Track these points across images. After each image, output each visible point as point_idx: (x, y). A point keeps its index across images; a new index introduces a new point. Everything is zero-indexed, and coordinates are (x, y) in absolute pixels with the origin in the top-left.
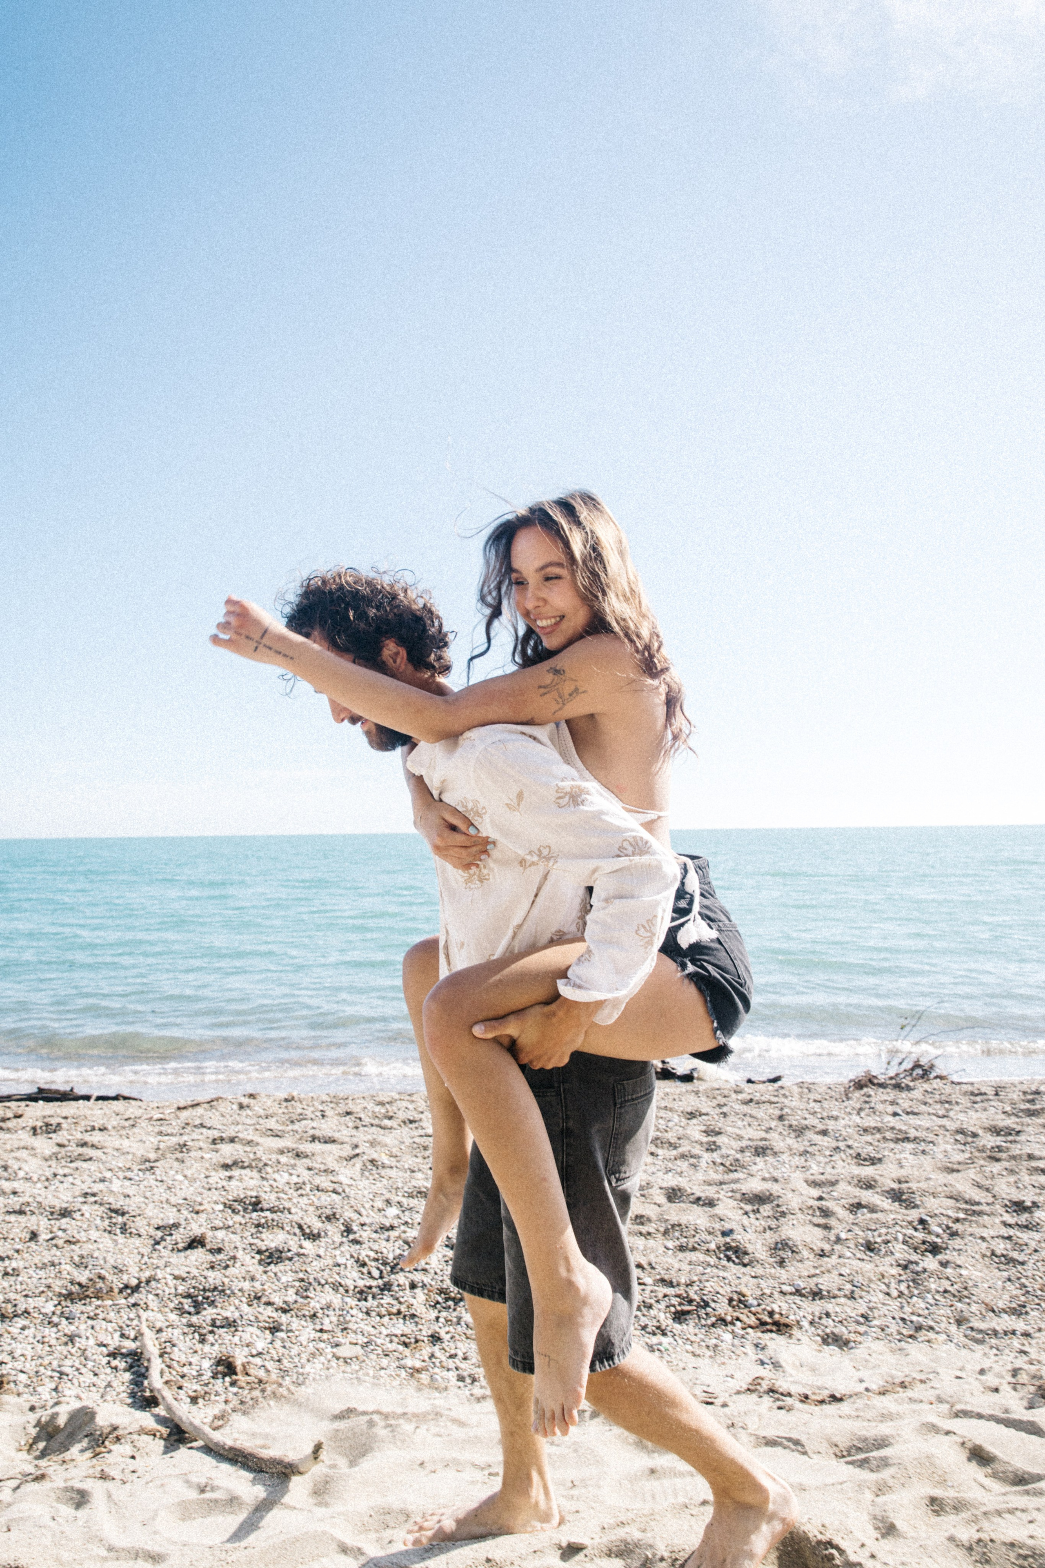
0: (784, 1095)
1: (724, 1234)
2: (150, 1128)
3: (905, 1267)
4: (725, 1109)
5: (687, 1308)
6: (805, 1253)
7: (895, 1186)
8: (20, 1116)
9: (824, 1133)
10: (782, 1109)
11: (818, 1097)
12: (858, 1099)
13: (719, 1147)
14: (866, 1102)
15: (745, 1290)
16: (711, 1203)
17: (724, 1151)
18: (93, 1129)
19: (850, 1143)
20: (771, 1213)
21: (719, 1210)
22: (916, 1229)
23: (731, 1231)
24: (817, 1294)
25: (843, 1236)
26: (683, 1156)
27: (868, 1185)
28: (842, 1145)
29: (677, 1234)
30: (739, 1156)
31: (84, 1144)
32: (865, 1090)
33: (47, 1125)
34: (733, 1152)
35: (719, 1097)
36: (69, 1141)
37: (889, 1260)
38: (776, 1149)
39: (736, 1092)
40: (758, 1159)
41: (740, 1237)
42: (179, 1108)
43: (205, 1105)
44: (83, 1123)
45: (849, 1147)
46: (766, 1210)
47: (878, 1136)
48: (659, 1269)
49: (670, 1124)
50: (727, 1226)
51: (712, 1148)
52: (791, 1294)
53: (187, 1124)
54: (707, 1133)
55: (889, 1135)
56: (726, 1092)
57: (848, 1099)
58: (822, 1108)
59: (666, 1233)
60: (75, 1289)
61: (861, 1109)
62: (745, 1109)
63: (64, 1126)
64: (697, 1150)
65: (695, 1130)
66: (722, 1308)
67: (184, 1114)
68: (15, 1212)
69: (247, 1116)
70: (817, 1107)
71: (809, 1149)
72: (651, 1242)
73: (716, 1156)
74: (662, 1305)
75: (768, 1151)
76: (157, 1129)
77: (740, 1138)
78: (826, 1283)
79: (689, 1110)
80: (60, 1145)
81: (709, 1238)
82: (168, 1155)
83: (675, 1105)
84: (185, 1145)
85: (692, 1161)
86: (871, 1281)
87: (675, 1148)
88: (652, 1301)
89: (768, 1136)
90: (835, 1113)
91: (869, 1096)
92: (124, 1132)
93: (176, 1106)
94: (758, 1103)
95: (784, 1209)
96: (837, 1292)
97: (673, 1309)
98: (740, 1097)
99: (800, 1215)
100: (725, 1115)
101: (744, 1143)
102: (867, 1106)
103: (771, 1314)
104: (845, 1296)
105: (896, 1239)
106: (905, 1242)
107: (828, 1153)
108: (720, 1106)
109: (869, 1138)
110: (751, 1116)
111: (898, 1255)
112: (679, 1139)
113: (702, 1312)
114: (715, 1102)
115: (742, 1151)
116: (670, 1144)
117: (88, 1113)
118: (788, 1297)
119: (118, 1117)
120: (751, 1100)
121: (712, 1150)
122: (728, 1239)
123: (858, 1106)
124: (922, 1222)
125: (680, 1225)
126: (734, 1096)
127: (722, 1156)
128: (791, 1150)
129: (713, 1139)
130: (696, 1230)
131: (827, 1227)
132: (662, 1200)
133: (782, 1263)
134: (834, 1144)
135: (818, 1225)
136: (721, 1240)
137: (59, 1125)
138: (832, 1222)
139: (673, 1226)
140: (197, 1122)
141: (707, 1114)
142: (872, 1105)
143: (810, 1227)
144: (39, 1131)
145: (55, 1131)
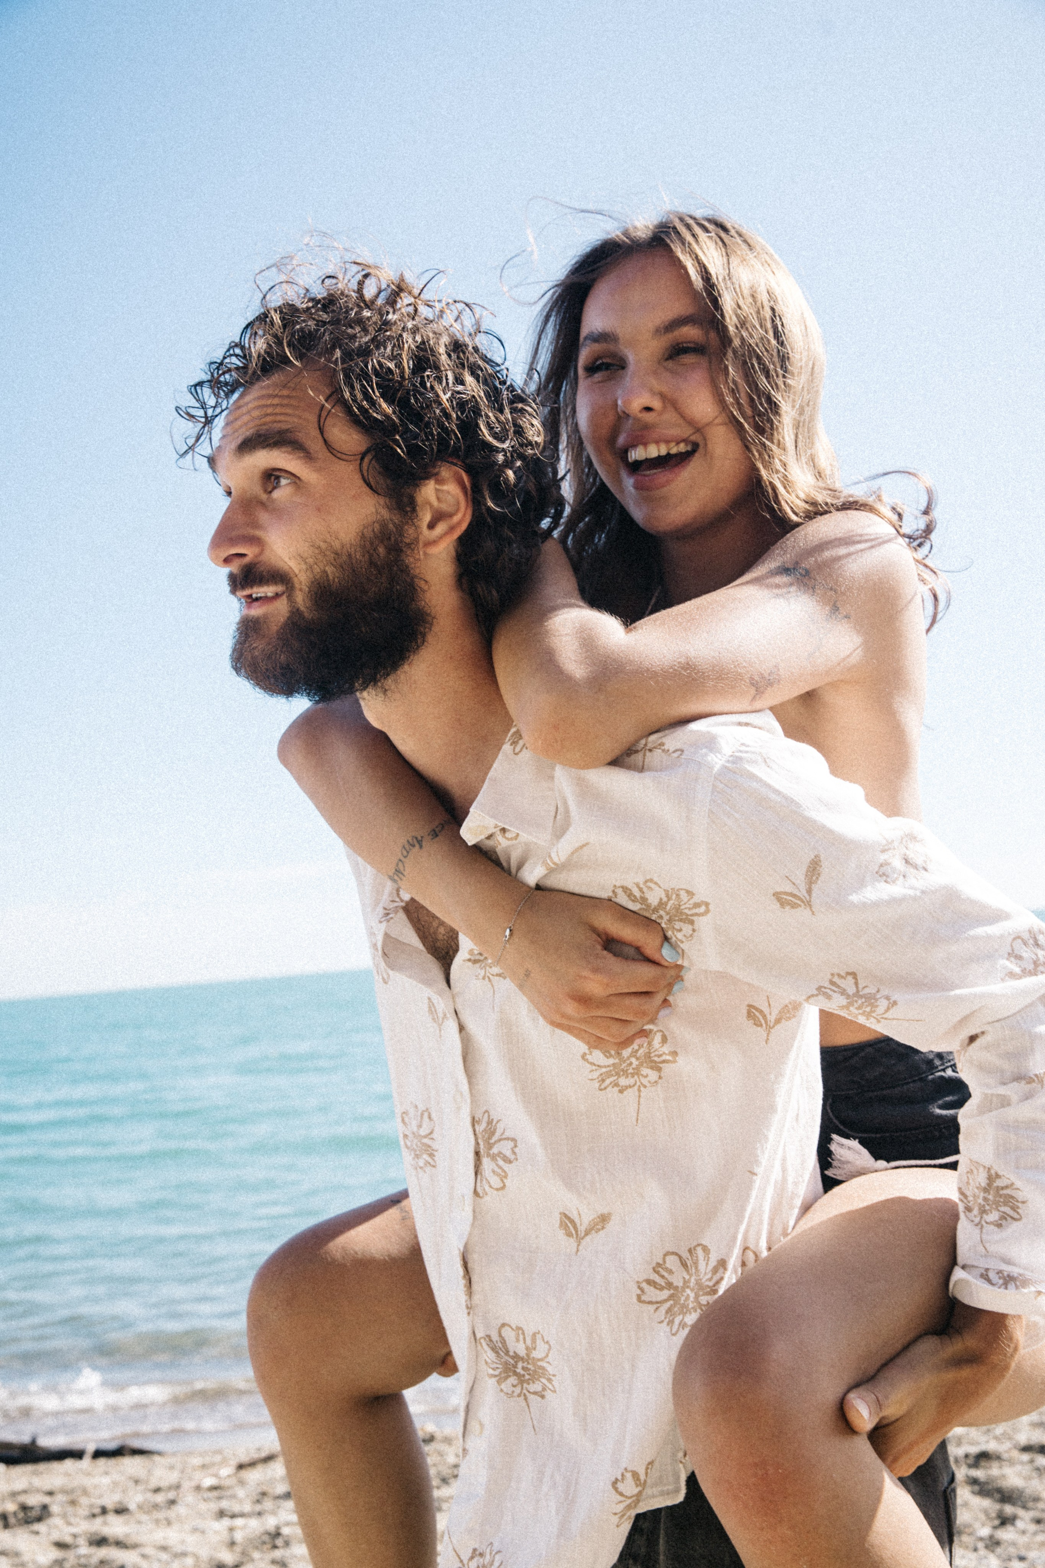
2: (203, 1506)
18: (104, 1511)
31: (101, 1542)
33: (24, 1508)
36: (75, 1536)
42: (241, 1467)
44: (84, 1501)
53: (264, 1494)
63: (55, 1509)
67: (254, 1476)
76: (214, 1506)
80: (61, 1545)
82: (256, 1555)
84: (278, 1534)
92: (161, 1515)
93: (234, 1463)
117: (88, 1482)
119: (140, 1488)
137: (45, 1507)
144: (12, 1520)
145: (39, 1519)
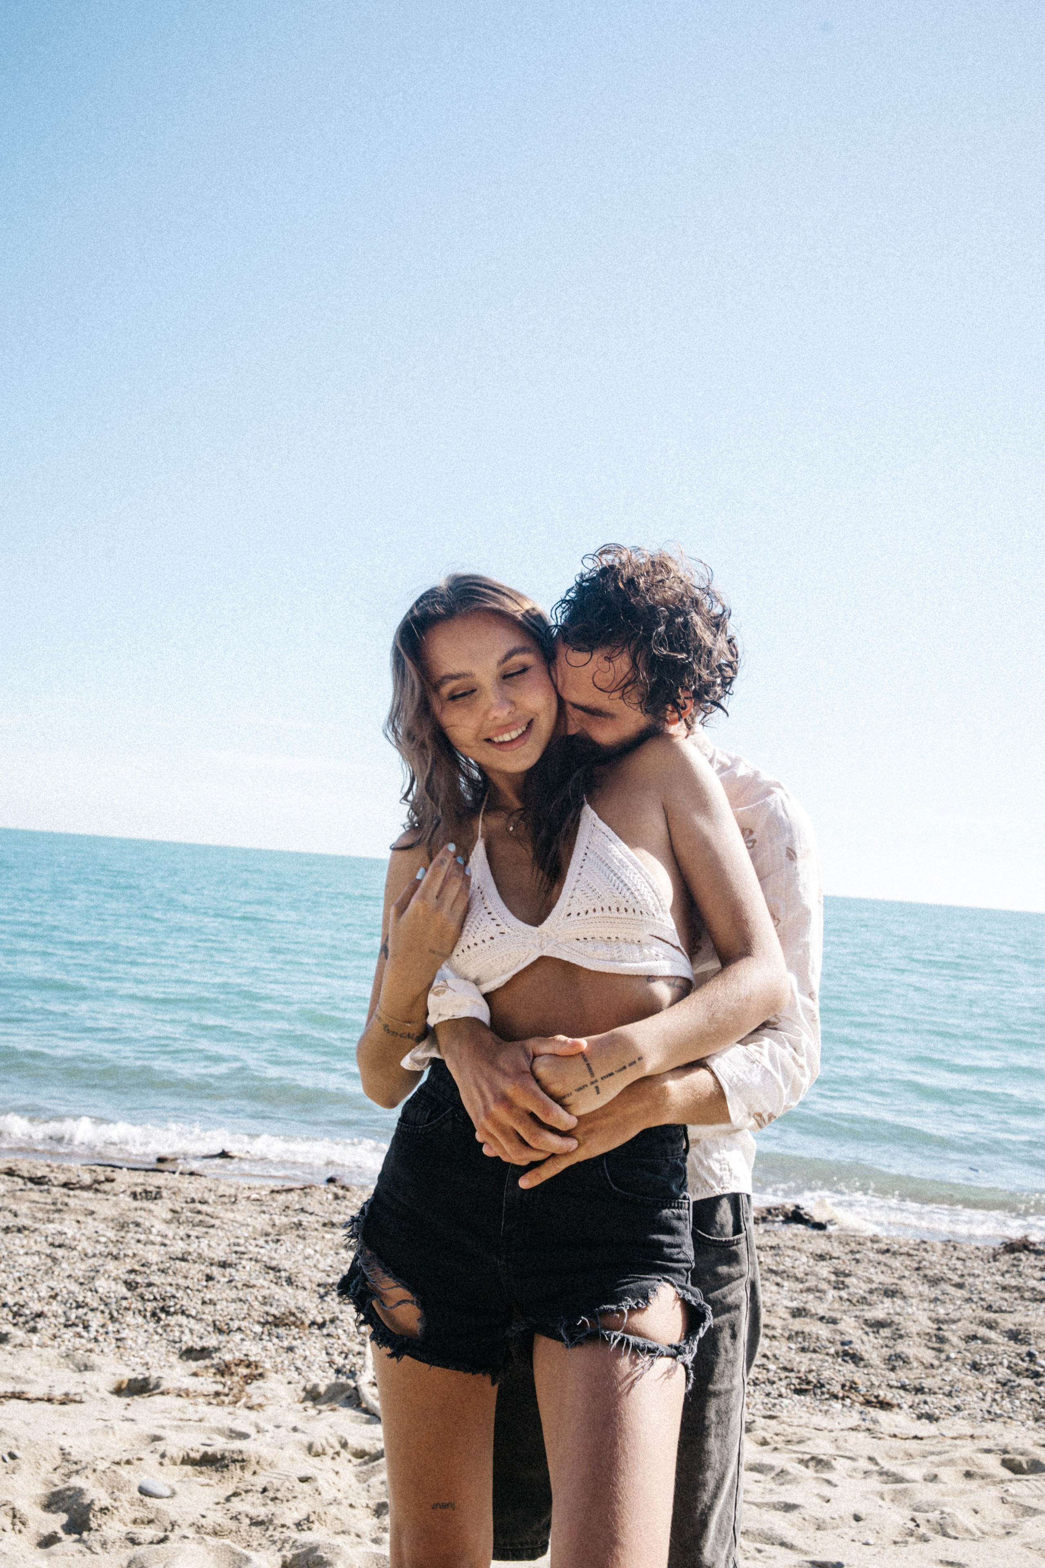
0: (926, 1250)
1: (843, 1344)
2: (254, 1207)
3: (1004, 1385)
4: (858, 1256)
5: (804, 1387)
6: (915, 1364)
7: (1013, 1327)
8: (113, 1181)
9: (960, 1286)
10: (920, 1262)
11: (963, 1256)
12: (1007, 1262)
13: (848, 1287)
14: (1014, 1265)
15: (856, 1380)
16: (834, 1321)
17: (852, 1290)
18: (194, 1201)
19: (983, 1296)
20: (889, 1335)
21: (841, 1326)
22: (1023, 1360)
23: (851, 1342)
24: (919, 1390)
25: (953, 1355)
26: (809, 1290)
27: (991, 1326)
28: (975, 1298)
29: (800, 1339)
30: (867, 1295)
31: (198, 1213)
32: (1017, 1254)
33: (146, 1192)
34: (861, 1292)
35: (853, 1244)
36: (180, 1208)
37: (990, 1377)
38: (906, 1294)
39: (872, 1241)
40: (885, 1300)
41: (857, 1347)
42: (273, 1192)
43: (298, 1191)
45: (982, 1299)
46: (885, 1332)
47: (1016, 1295)
48: (782, 1359)
49: (797, 1263)
50: (847, 1338)
51: (839, 1286)
52: (897, 1387)
53: (287, 1207)
54: (836, 1273)
55: (1027, 1295)
56: (861, 1240)
57: (995, 1260)
58: (965, 1267)
59: (790, 1338)
60: (270, 1319)
61: (1007, 1272)
62: (881, 1258)
63: (165, 1194)
64: (824, 1286)
65: (824, 1270)
66: (836, 1389)
67: (281, 1198)
68: (177, 1259)
69: (347, 1207)
70: (959, 1264)
71: (940, 1297)
72: (776, 1343)
73: (844, 1294)
74: (784, 1383)
75: (898, 1295)
76: (258, 1209)
77: (871, 1281)
78: (927, 1383)
79: (819, 1252)
80: (173, 1211)
81: (829, 1345)
82: (287, 1232)
83: (805, 1246)
85: (818, 1294)
86: (969, 1388)
87: (802, 1282)
88: (776, 1379)
89: (899, 1282)
90: (976, 1272)
91: (1020, 1260)
92: (228, 1207)
93: (269, 1189)
94: (894, 1253)
95: (902, 1332)
96: (937, 1390)
97: (792, 1387)
98: (876, 1246)
99: (916, 1338)
100: (858, 1261)
101: (874, 1286)
102: (1015, 1269)
103: (877, 1397)
104: (944, 1394)
105: (1001, 1363)
106: (1009, 1368)
107: (959, 1302)
108: (852, 1252)
109: (1006, 1295)
110: (885, 1265)
111: (999, 1375)
112: (806, 1274)
113: (818, 1391)
114: (848, 1249)
115: (871, 1292)
116: (797, 1279)
117: (182, 1185)
118: (894, 1390)
120: (888, 1251)
121: (839, 1289)
122: (846, 1348)
123: (1005, 1268)
124: (1030, 1355)
125: (803, 1333)
126: (869, 1244)
127: (849, 1294)
128: (921, 1296)
129: (841, 1279)
130: (817, 1339)
131: (940, 1351)
132: (787, 1316)
133: (893, 1369)
134: (967, 1296)
135: (933, 1349)
136: (840, 1348)
138: (946, 1347)
139: (797, 1333)
140: (297, 1207)
141: (838, 1258)
142: (1021, 1268)
143: (925, 1349)
145: (158, 1198)
